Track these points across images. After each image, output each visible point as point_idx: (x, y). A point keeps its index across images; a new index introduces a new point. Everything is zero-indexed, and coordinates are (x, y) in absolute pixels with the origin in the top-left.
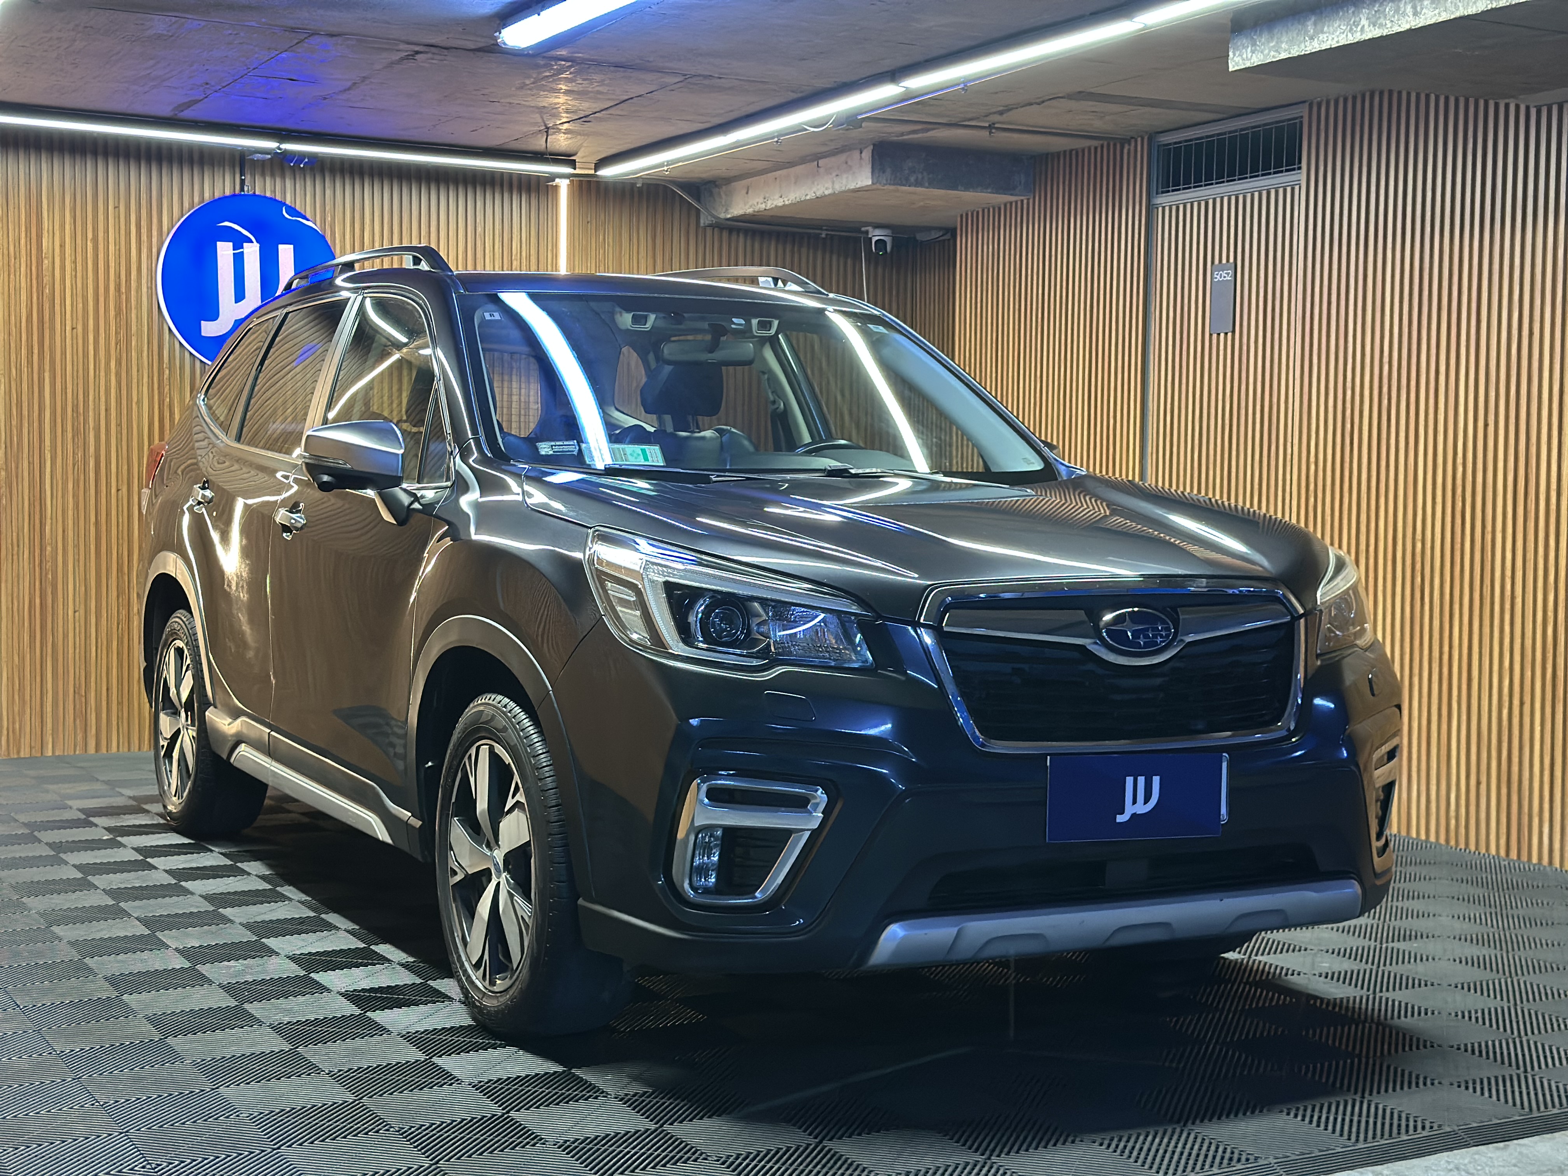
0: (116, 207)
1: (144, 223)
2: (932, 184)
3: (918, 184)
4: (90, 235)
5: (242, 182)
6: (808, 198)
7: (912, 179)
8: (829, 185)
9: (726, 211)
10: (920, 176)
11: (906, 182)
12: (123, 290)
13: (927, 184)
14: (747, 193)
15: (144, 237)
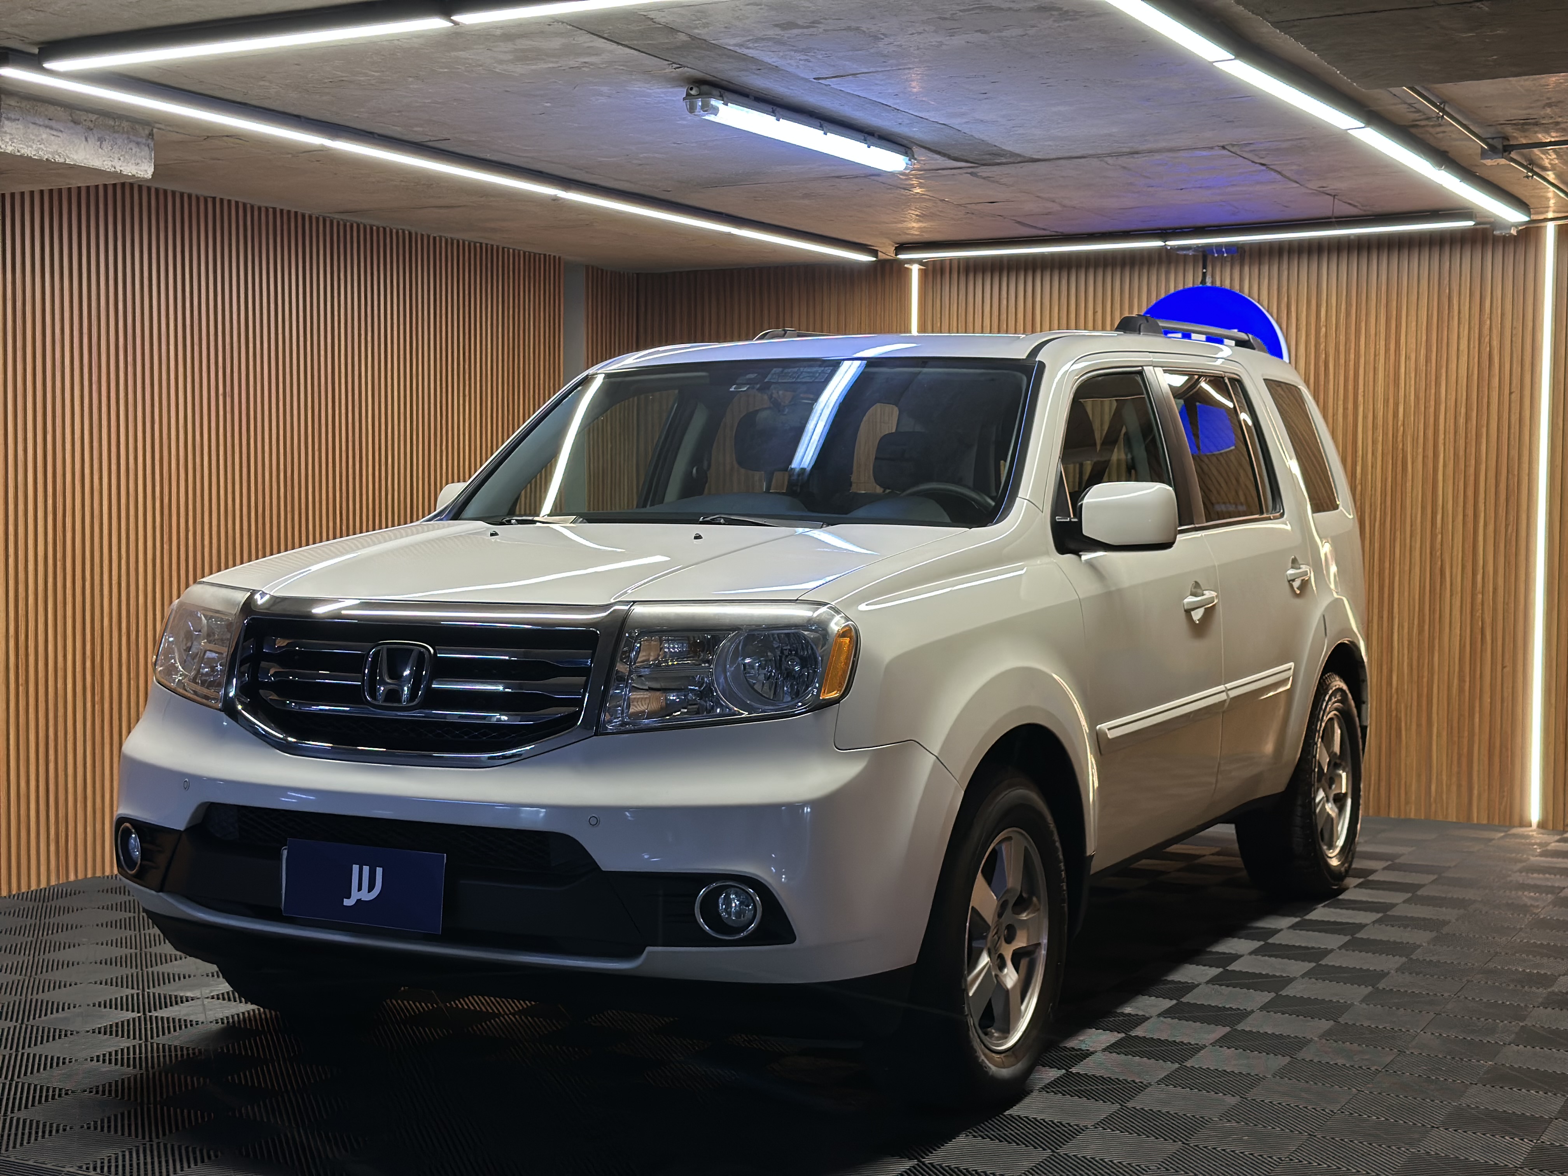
5: (1204, 274)
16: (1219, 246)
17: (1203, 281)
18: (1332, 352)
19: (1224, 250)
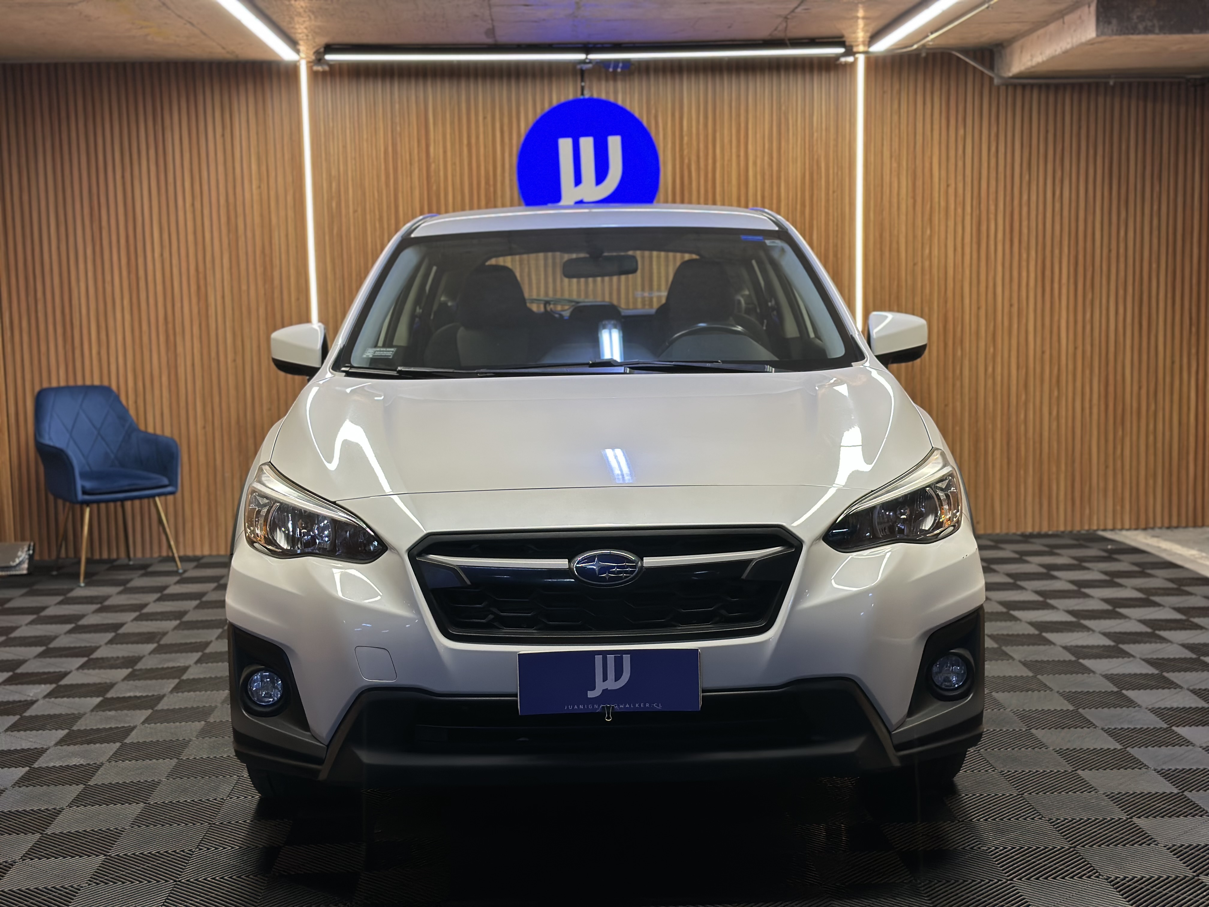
0: (485, 118)
1: (506, 128)
2: (1163, 30)
3: (1147, 31)
4: (465, 141)
5: (583, 89)
6: (1057, 53)
7: (1141, 27)
8: (1069, 40)
9: (1009, 70)
10: (1149, 24)
11: (1134, 30)
12: (491, 182)
13: (1157, 30)
14: (1021, 52)
15: (507, 140)
16: (616, 62)
17: (582, 94)
18: (694, 158)
19: (621, 65)
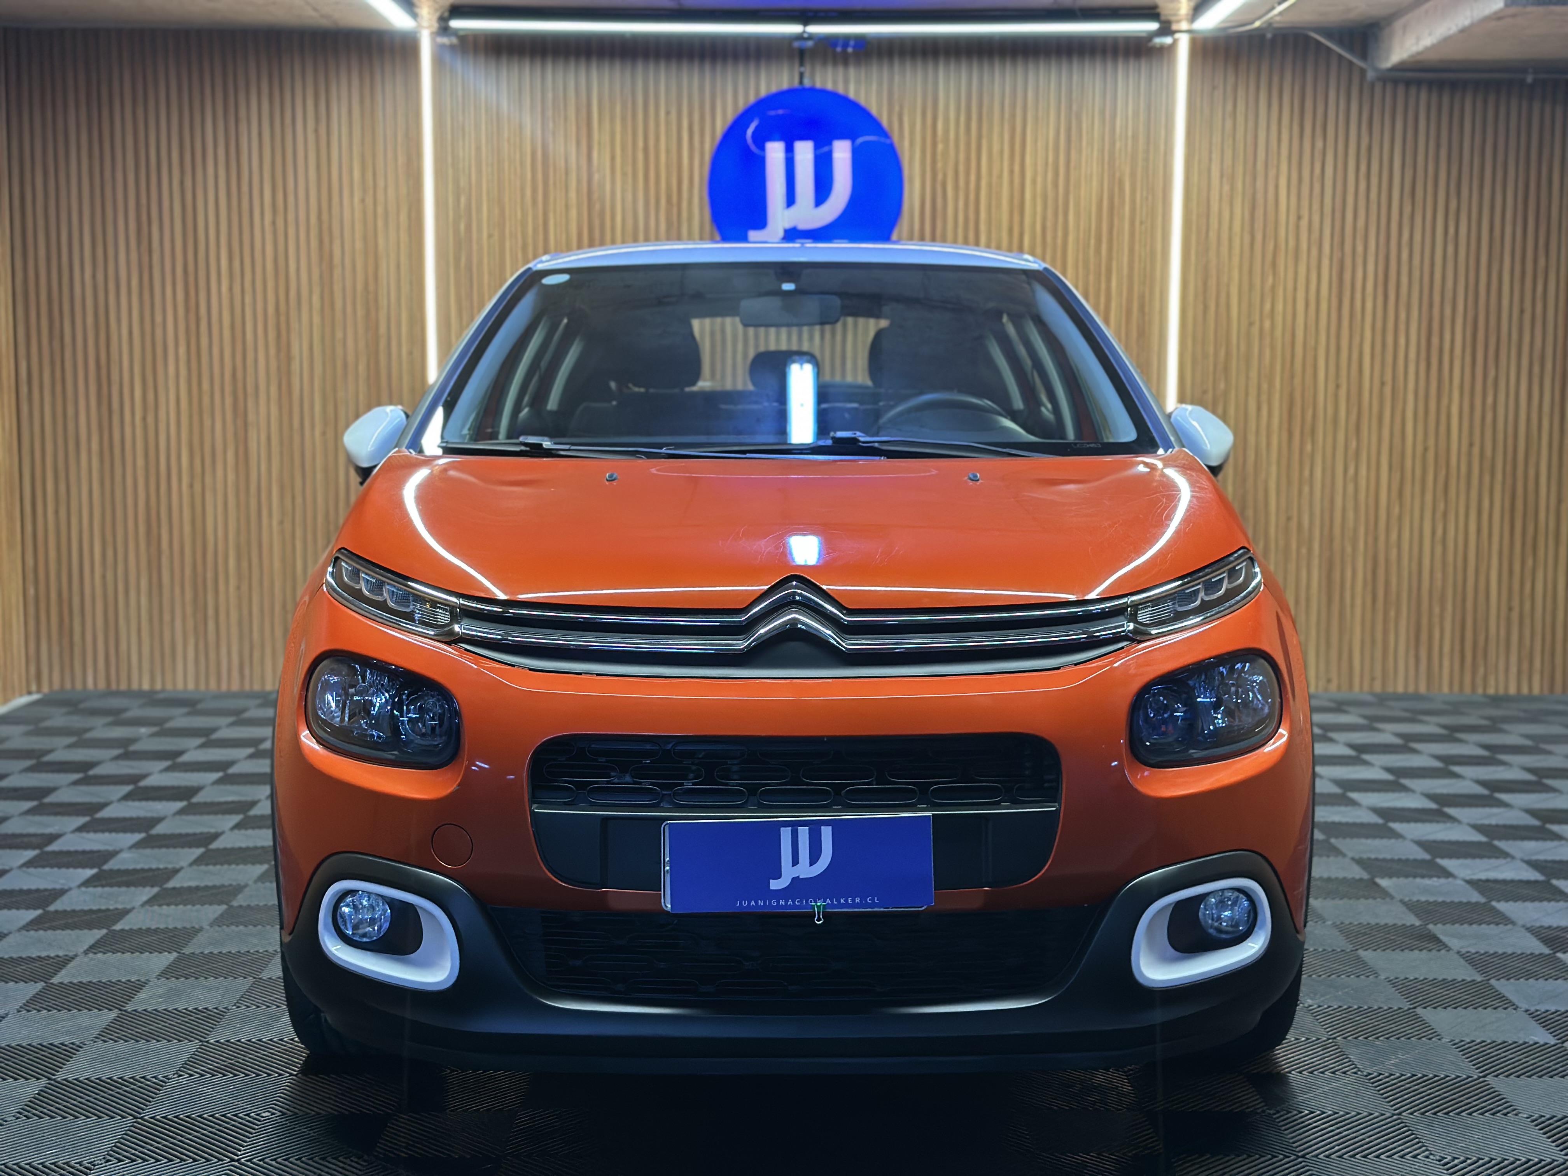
0: (668, 113)
1: (696, 128)
4: (640, 144)
5: (801, 75)
6: (1451, 32)
8: (1468, 13)
9: (1388, 59)
12: (675, 201)
14: (1404, 33)
15: (697, 143)
16: (846, 40)
17: (801, 82)
18: (950, 173)
19: (852, 43)
